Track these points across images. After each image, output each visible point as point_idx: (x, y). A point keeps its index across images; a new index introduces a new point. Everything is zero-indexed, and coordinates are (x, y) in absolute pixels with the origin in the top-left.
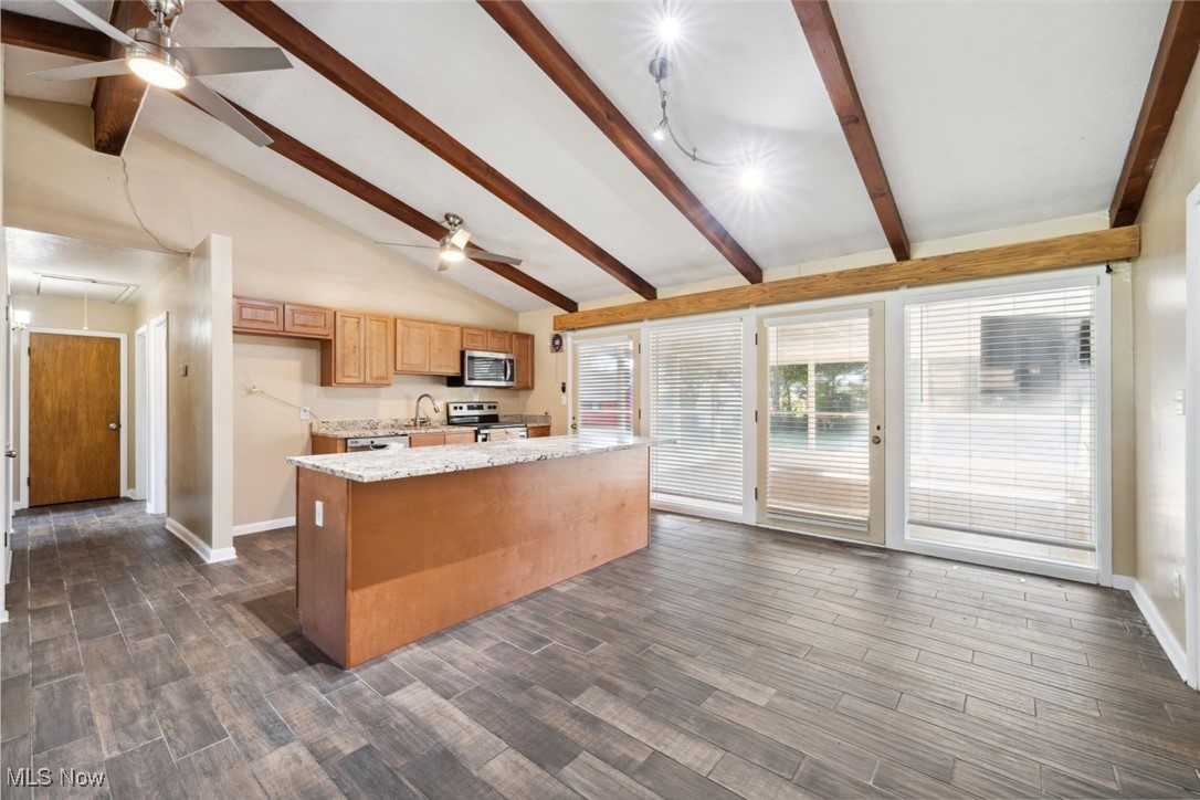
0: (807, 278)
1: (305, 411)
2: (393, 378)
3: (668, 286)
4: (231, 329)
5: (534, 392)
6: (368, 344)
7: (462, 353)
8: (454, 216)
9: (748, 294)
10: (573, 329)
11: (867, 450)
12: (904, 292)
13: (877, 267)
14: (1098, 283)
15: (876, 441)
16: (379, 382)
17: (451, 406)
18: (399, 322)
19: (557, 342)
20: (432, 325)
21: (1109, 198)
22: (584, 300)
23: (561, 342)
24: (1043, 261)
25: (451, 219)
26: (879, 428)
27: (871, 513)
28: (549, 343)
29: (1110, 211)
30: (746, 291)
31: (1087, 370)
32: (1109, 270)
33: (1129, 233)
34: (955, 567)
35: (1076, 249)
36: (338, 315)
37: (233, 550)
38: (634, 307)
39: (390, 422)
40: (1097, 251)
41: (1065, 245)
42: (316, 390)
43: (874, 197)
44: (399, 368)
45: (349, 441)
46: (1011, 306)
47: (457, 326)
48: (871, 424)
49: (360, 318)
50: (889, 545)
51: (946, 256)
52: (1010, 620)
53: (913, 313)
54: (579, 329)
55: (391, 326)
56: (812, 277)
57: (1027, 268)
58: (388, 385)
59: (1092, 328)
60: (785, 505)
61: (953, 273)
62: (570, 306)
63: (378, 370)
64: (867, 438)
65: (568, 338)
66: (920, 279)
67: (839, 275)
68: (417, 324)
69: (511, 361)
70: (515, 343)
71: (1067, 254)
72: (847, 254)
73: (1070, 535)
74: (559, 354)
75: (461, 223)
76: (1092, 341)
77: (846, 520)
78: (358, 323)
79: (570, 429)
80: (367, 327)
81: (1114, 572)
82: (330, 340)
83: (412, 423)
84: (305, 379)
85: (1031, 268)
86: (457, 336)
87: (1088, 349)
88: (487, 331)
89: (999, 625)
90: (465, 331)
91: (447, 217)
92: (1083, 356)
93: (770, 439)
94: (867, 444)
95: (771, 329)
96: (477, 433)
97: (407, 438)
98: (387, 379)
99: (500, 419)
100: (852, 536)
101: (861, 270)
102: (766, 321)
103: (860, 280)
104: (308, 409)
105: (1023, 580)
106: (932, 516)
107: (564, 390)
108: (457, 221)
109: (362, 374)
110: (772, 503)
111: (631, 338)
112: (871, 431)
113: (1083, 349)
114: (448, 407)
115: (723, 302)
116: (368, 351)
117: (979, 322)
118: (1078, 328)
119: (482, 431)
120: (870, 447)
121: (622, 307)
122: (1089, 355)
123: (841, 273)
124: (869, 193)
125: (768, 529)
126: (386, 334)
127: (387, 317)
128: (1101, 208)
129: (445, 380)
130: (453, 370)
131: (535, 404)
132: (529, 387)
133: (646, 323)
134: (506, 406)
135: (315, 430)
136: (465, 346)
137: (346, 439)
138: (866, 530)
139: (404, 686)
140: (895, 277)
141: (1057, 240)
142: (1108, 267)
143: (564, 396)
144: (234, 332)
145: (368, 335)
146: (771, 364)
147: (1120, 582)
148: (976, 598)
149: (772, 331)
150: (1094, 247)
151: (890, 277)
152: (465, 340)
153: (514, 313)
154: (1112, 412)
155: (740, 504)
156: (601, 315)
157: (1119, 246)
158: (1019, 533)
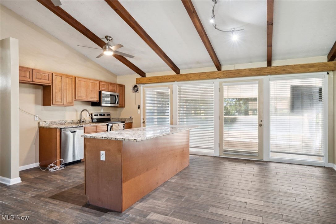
0: (239, 70)
1: (36, 117)
2: (74, 102)
3: (185, 69)
4: (18, 81)
5: (125, 108)
6: (65, 88)
7: (100, 93)
8: (110, 37)
9: (218, 74)
10: (143, 84)
11: (257, 128)
12: (269, 76)
13: (263, 68)
14: (325, 77)
15: (260, 125)
16: (69, 104)
17: (93, 115)
18: (77, 78)
19: (136, 89)
20: (89, 80)
21: (328, 52)
22: (149, 72)
23: (138, 89)
24: (312, 69)
25: (108, 38)
26: (261, 121)
27: (259, 150)
28: (132, 89)
29: (328, 56)
30: (217, 73)
31: (321, 103)
32: (328, 74)
33: (334, 63)
34: (286, 165)
35: (320, 67)
36: (54, 75)
37: (20, 178)
38: (173, 76)
39: (70, 121)
40: (326, 68)
41: (317, 65)
42: (41, 107)
43: (268, 46)
44: (77, 98)
45: (62, 129)
46: (301, 83)
47: (98, 81)
48: (259, 120)
49: (62, 76)
50: (264, 160)
51: (284, 66)
52: (309, 177)
53: (272, 83)
54: (146, 84)
55: (73, 80)
56: (241, 70)
57: (307, 71)
58: (73, 105)
59: (322, 90)
60: (229, 149)
61: (286, 72)
62: (142, 74)
63: (69, 99)
64: (257, 125)
65: (141, 87)
66: (276, 73)
67: (250, 70)
68: (83, 80)
69: (118, 96)
70: (118, 88)
71: (318, 68)
72: (251, 62)
73: (317, 152)
74: (137, 93)
75: (111, 40)
76: (322, 94)
77: (251, 152)
78: (61, 78)
79: (142, 124)
80: (65, 81)
81: (329, 162)
82: (50, 86)
83: (79, 122)
84: (36, 103)
85: (308, 71)
86: (98, 85)
87: (321, 96)
88: (108, 83)
89: (307, 179)
90: (101, 83)
91: (106, 37)
92: (319, 99)
93: (224, 126)
94: (257, 127)
95: (224, 87)
96: (108, 125)
97: (83, 128)
98: (72, 103)
99: (111, 120)
100: (252, 158)
101: (257, 68)
102: (223, 84)
103: (257, 71)
104: (38, 116)
105: (306, 167)
106: (278, 149)
107: (139, 108)
108: (111, 39)
109: (63, 101)
110: (225, 148)
111: (169, 88)
112: (259, 122)
113: (320, 96)
114: (92, 115)
115: (208, 76)
116: (65, 91)
117: (290, 87)
118: (318, 90)
119: (110, 125)
120: (258, 127)
121: (168, 76)
122: (321, 98)
123: (251, 69)
124: (267, 45)
125: (224, 157)
126: (72, 83)
127: (72, 76)
128: (326, 55)
129: (91, 103)
130: (95, 99)
131: (124, 114)
132: (123, 106)
133: (176, 82)
134: (114, 114)
135: (41, 125)
136: (101, 90)
137: (61, 129)
138: (257, 155)
139: (149, 214)
140: (268, 72)
141: (315, 64)
142: (328, 72)
143: (139, 110)
144: (20, 82)
145: (65, 84)
146: (224, 98)
147: (330, 165)
148: (297, 173)
149: (225, 88)
150: (325, 67)
151: (267, 72)
152: (100, 87)
153: (115, 75)
154: (328, 116)
155: (213, 149)
156: (158, 79)
157: (331, 67)
158: (303, 153)
